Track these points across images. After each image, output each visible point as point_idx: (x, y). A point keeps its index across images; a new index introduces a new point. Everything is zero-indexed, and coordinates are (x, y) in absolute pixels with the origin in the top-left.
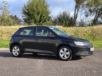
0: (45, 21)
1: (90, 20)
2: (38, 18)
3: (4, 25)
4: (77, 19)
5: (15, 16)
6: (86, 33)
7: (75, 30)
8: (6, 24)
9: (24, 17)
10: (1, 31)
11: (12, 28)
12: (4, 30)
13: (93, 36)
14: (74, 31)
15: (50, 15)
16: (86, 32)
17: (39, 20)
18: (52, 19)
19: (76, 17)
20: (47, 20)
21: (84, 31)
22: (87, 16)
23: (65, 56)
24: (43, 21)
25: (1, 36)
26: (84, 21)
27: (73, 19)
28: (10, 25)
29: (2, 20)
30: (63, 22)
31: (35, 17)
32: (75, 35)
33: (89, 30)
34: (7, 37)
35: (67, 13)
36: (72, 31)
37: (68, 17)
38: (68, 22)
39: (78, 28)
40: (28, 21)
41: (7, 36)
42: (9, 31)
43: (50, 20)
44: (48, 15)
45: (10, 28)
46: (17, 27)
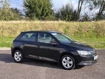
0: (47, 15)
1: (94, 14)
3: (5, 20)
5: (16, 9)
6: (90, 29)
7: (78, 25)
8: (6, 18)
9: (25, 10)
10: (2, 26)
11: (13, 24)
12: (5, 25)
13: (96, 32)
14: (78, 27)
15: (52, 8)
16: (89, 28)
17: (41, 13)
18: (55, 12)
19: (79, 10)
20: (49, 14)
21: (88, 26)
22: (91, 9)
23: (68, 65)
24: (45, 15)
25: (2, 32)
26: (89, 14)
27: (77, 12)
28: (11, 19)
29: (3, 13)
30: (66, 16)
31: (36, 11)
32: (79, 32)
33: (93, 26)
34: (8, 34)
35: (70, 6)
36: (75, 27)
37: (71, 10)
38: (70, 16)
39: (81, 23)
40: (30, 15)
41: (8, 32)
42: (10, 27)
43: (53, 13)
44: (51, 8)
46: (18, 22)
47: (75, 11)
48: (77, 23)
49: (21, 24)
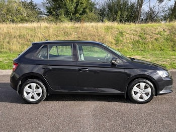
0: (84, 12)
1: (166, 9)
2: (72, 8)
3: (13, 21)
4: (143, 7)
5: (31, 3)
6: (161, 35)
7: (139, 30)
8: (15, 18)
9: (47, 5)
10: (8, 33)
11: (26, 28)
12: (12, 31)
13: (172, 40)
14: (139, 32)
16: (159, 33)
17: (73, 9)
18: (97, 7)
19: (140, 3)
20: (87, 10)
21: (157, 31)
24: (81, 12)
25: (9, 43)
26: (156, 10)
27: (135, 6)
28: (23, 20)
29: (9, 11)
30: (116, 13)
31: (65, 5)
32: (141, 40)
33: (166, 30)
34: (19, 46)
36: (133, 32)
37: (125, 4)
38: (125, 14)
39: (144, 25)
40: (54, 13)
41: (19, 43)
42: (22, 34)
43: (94, 9)
45: (24, 28)
46: (35, 25)
47: (133, 5)
48: (137, 25)
49: (40, 28)
